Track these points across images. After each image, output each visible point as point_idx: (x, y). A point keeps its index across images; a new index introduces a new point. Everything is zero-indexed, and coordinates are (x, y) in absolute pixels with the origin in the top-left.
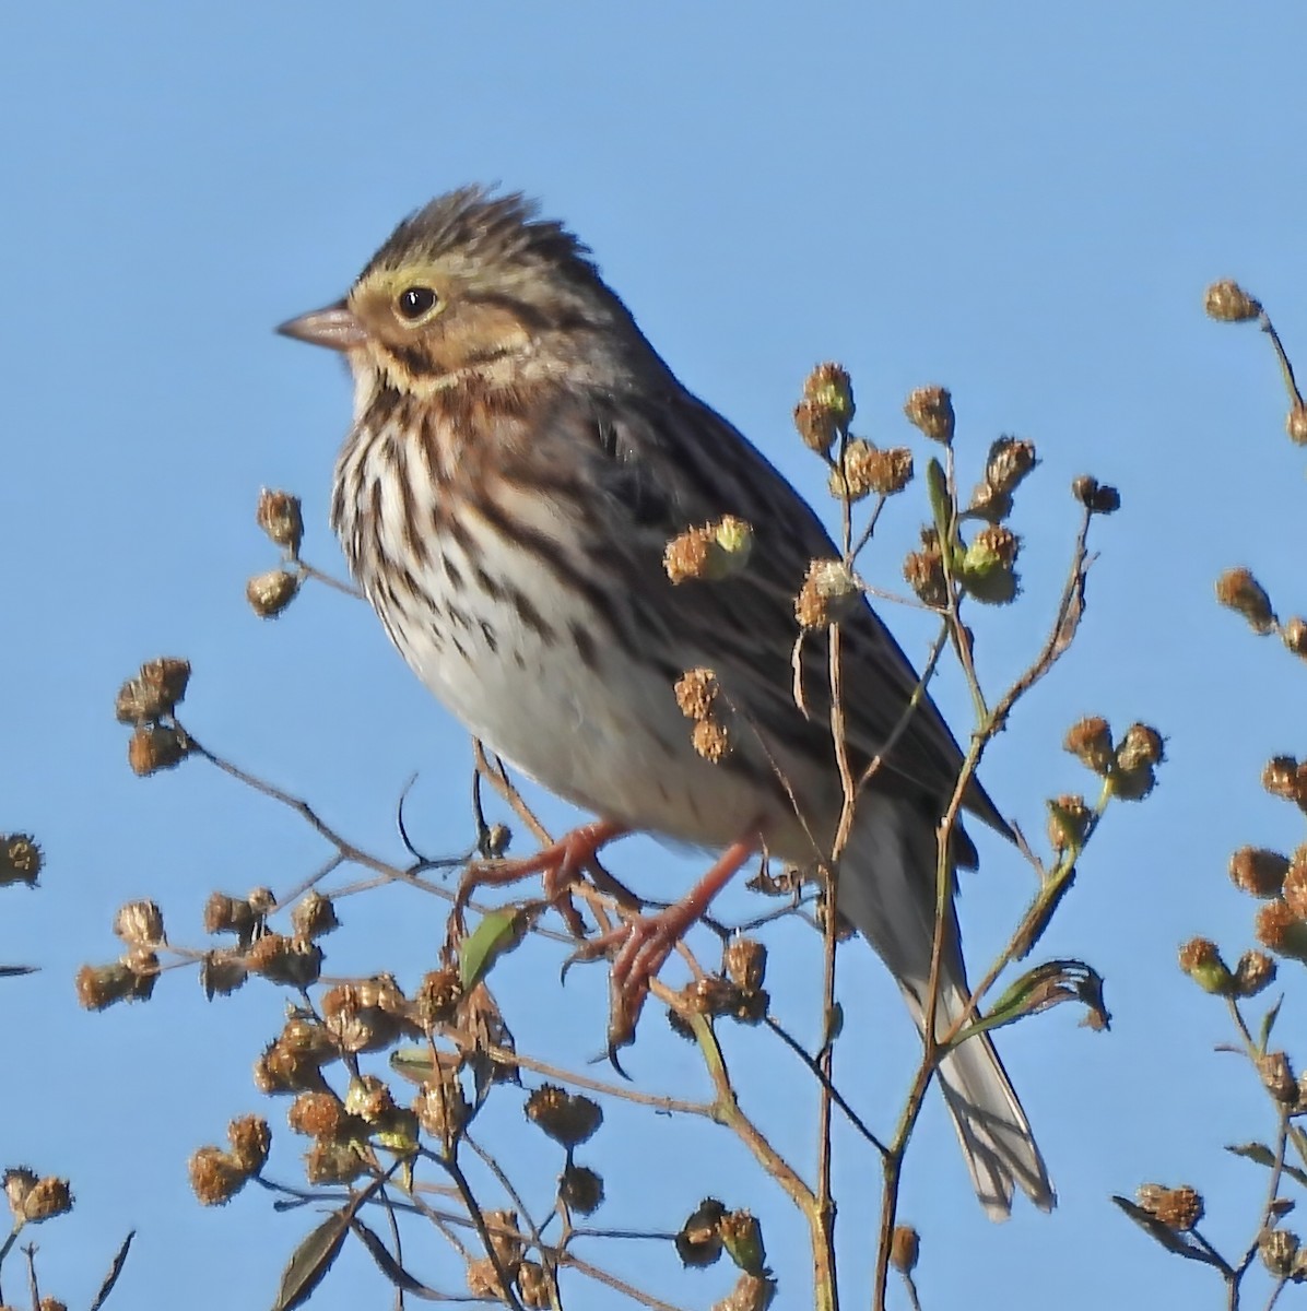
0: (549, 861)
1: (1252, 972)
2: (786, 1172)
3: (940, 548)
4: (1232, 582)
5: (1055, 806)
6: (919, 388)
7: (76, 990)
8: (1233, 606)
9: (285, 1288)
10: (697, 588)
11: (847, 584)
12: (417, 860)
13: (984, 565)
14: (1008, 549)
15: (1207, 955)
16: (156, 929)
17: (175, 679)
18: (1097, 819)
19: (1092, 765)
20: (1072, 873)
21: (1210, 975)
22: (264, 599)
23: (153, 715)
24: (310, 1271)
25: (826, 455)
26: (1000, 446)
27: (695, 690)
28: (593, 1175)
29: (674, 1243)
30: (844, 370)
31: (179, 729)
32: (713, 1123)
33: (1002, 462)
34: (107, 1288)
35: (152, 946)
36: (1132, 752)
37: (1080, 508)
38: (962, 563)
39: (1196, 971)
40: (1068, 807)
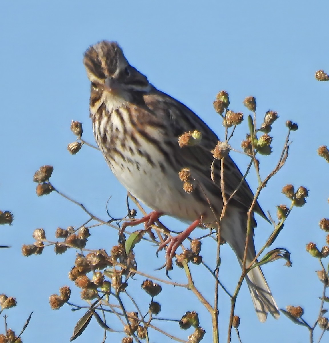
0: (146, 219)
1: (325, 251)
2: (206, 302)
3: (251, 139)
4: (322, 149)
5: (279, 207)
6: (247, 97)
7: (22, 251)
8: (322, 156)
9: (75, 331)
10: (187, 149)
11: (227, 148)
12: (111, 219)
13: (262, 144)
14: (269, 140)
15: (314, 247)
16: (44, 236)
17: (49, 171)
18: (290, 211)
19: (289, 197)
20: (283, 225)
21: (314, 252)
22: (72, 149)
23: (43, 180)
24: (82, 327)
25: (222, 115)
26: (268, 112)
27: (184, 174)
28: (158, 304)
29: (179, 322)
30: (227, 92)
31: (49, 184)
32: (187, 289)
33: (268, 117)
34: (25, 327)
35: (42, 240)
36: (300, 193)
37: (288, 129)
38: (257, 143)
39: (310, 251)
40: (282, 207)
